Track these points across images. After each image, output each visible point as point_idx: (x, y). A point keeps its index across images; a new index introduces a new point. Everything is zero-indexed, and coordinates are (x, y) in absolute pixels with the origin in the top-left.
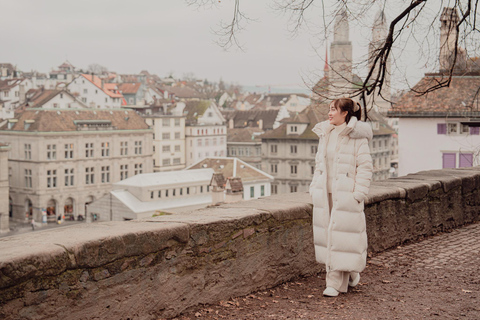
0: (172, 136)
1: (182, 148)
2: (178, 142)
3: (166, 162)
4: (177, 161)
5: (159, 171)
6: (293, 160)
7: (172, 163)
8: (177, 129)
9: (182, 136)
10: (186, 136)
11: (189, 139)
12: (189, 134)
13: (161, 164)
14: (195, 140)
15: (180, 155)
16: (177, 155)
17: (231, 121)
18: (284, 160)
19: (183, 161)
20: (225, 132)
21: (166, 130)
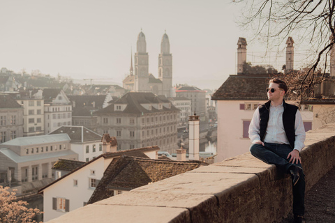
0: (36, 112)
1: (42, 120)
2: (39, 116)
3: (31, 130)
4: (39, 129)
5: (26, 136)
6: (119, 127)
7: (35, 130)
8: (39, 108)
9: (42, 112)
10: (45, 112)
11: (47, 114)
12: (47, 110)
13: (28, 131)
14: (51, 115)
15: (41, 125)
16: (39, 125)
17: (74, 102)
18: (112, 128)
19: (42, 129)
20: (71, 109)
21: (31, 108)
